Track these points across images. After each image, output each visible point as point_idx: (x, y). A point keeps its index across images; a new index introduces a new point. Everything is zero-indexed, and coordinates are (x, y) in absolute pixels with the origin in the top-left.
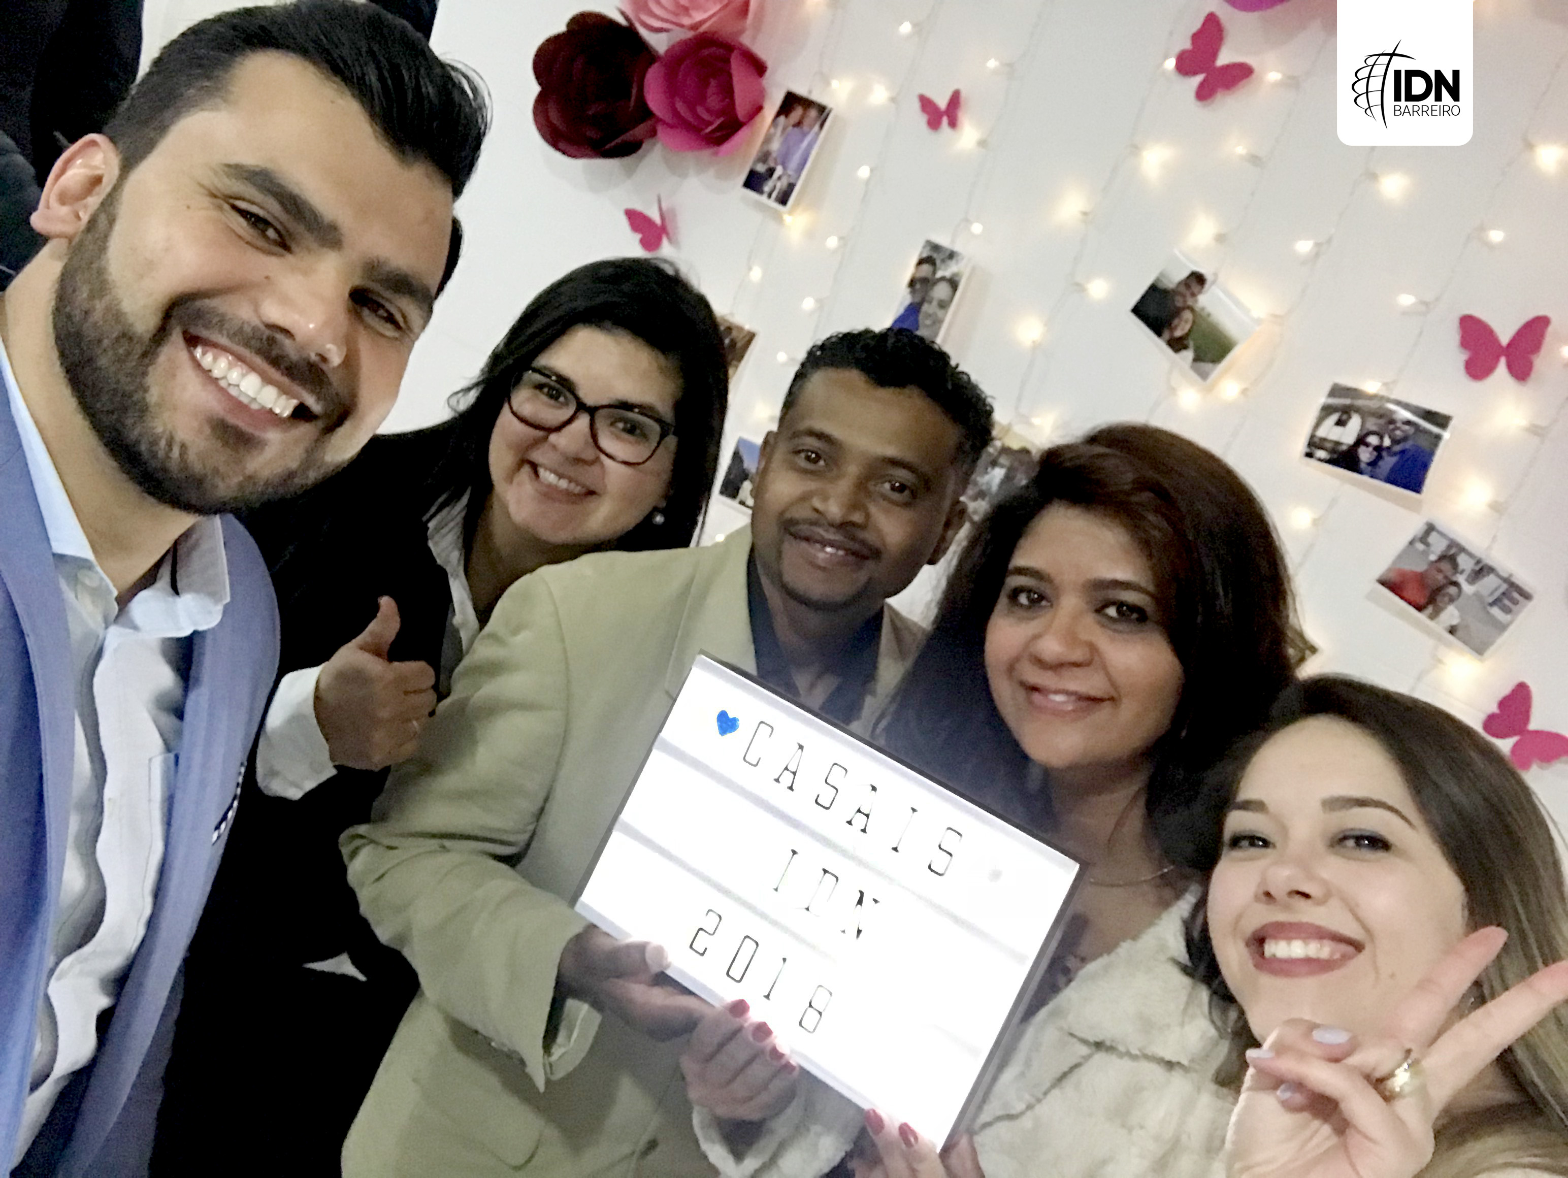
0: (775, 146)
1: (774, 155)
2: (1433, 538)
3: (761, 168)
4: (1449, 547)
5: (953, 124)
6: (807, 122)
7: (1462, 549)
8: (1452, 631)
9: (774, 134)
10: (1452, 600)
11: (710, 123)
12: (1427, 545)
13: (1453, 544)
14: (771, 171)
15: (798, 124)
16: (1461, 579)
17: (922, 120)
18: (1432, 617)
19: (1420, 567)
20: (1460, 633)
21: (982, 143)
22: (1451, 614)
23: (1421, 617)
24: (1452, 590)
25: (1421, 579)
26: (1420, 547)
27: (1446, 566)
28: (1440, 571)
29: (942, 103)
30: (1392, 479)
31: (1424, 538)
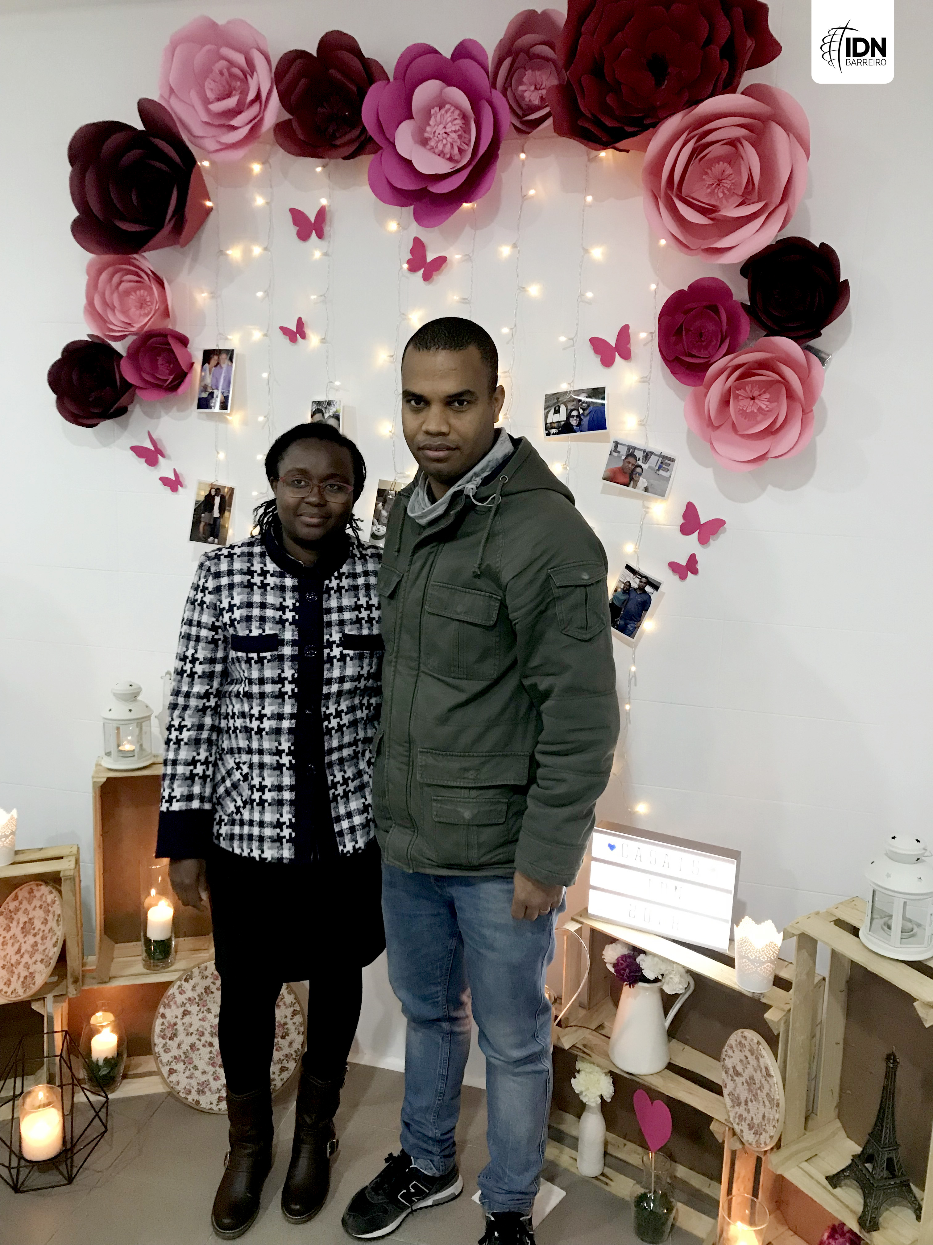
0: (209, 381)
1: (210, 385)
2: (620, 448)
3: (205, 395)
4: (629, 450)
5: (303, 336)
6: (222, 362)
7: (635, 448)
8: (646, 490)
9: (205, 375)
10: (640, 475)
11: (167, 380)
12: (619, 452)
13: (629, 447)
14: (211, 394)
15: (218, 364)
16: (640, 463)
17: (285, 340)
18: (634, 487)
19: (620, 464)
20: (650, 489)
21: (323, 341)
22: (642, 482)
23: (630, 489)
24: (639, 470)
25: (622, 470)
26: (615, 454)
27: (631, 459)
28: (629, 463)
29: (294, 329)
30: (590, 429)
31: (615, 449)
